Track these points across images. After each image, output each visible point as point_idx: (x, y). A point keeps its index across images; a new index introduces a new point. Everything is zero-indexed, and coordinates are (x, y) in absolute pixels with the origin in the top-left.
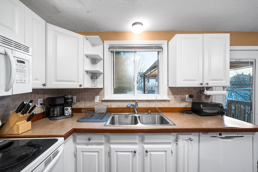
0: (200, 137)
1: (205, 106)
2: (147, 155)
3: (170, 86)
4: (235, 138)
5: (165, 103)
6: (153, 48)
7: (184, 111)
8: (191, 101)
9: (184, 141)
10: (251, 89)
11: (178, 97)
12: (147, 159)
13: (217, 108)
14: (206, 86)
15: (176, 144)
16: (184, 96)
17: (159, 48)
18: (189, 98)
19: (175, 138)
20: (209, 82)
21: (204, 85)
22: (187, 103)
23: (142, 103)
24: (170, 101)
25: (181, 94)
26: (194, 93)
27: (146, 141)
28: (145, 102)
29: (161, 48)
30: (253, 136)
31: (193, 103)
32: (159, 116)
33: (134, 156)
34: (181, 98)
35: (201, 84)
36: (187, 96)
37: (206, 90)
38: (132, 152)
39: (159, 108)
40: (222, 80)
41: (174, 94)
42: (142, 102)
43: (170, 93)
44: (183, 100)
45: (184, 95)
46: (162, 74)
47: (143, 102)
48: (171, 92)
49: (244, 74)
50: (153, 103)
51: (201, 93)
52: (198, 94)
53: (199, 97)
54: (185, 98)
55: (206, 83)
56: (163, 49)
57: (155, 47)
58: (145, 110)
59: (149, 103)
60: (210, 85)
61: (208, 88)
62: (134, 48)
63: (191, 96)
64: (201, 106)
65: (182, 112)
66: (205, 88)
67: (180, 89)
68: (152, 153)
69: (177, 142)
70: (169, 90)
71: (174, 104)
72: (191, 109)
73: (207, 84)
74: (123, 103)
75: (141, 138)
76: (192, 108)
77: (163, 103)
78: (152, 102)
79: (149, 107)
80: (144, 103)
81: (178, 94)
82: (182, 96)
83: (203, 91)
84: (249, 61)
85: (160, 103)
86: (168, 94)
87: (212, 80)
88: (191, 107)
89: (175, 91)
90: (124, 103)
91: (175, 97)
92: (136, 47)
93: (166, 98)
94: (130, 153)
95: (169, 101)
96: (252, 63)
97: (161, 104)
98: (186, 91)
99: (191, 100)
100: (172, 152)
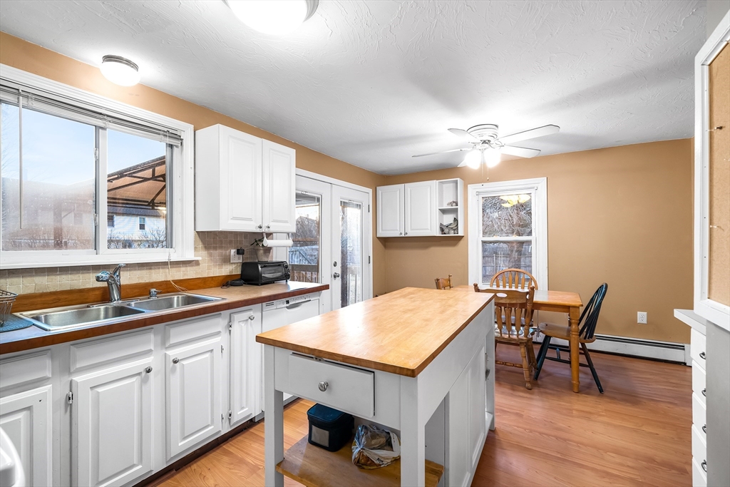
0: (263, 313)
1: (265, 266)
2: (173, 370)
3: (199, 229)
4: (303, 304)
5: (189, 268)
6: (159, 134)
7: (227, 282)
8: (241, 261)
9: (241, 323)
10: (317, 247)
11: (216, 253)
12: (175, 380)
13: (280, 268)
14: (267, 230)
15: (228, 332)
16: (228, 252)
17: (174, 138)
18: (237, 256)
19: (226, 322)
20: (271, 224)
21: (264, 230)
22: (234, 266)
23: (128, 273)
24: (200, 262)
25: (221, 247)
26: (245, 245)
27: (173, 341)
28: (135, 270)
29: (179, 138)
30: (318, 298)
31: (244, 265)
32: (180, 299)
33: (145, 381)
34: (222, 256)
35: (260, 227)
36: (233, 251)
37: (265, 238)
38: (139, 374)
39: (176, 282)
40: (286, 222)
41: (207, 247)
42: (127, 270)
43: (201, 245)
44: (226, 260)
45: (227, 250)
46: (182, 200)
47: (130, 270)
48: (201, 243)
49: (310, 217)
50: (157, 270)
51: (258, 244)
52: (252, 247)
53: (255, 252)
54: (230, 255)
55: (267, 225)
56: (184, 141)
57: (164, 131)
58: (136, 290)
59: (148, 271)
60: (271, 230)
61: (269, 235)
62: (101, 116)
63: (241, 252)
64: (259, 267)
65: (224, 286)
66: (265, 235)
67: (219, 238)
68: (184, 362)
69: (230, 329)
70: (198, 238)
71: (208, 269)
72: (239, 277)
73: (269, 227)
74: (58, 277)
75: (159, 338)
76: (241, 275)
77: (183, 269)
78: (155, 269)
79: (147, 281)
80: (132, 272)
81: (215, 248)
82: (224, 252)
83: (261, 240)
84: (316, 195)
85: (177, 269)
86: (195, 248)
87: (274, 221)
88: (239, 273)
89: (210, 240)
90: (64, 276)
91: (210, 255)
92: (108, 116)
93: (190, 255)
94: (134, 379)
95: (197, 263)
96: (318, 199)
97: (180, 271)
98: (231, 242)
99: (239, 260)
100: (222, 349)
